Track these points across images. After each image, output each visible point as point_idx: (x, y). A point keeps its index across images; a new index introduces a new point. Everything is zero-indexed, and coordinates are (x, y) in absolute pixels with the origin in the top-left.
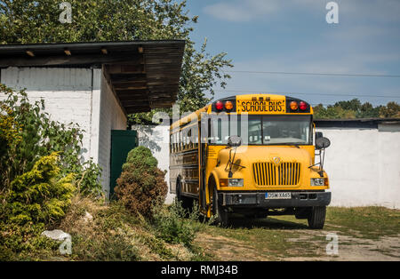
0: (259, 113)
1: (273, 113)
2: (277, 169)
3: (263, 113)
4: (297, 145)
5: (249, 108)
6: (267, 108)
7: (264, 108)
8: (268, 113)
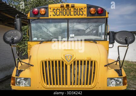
0: (66, 17)
1: (77, 17)
2: (69, 67)
3: (70, 17)
4: (95, 41)
5: (58, 13)
6: (72, 13)
7: (70, 13)
8: (73, 17)
